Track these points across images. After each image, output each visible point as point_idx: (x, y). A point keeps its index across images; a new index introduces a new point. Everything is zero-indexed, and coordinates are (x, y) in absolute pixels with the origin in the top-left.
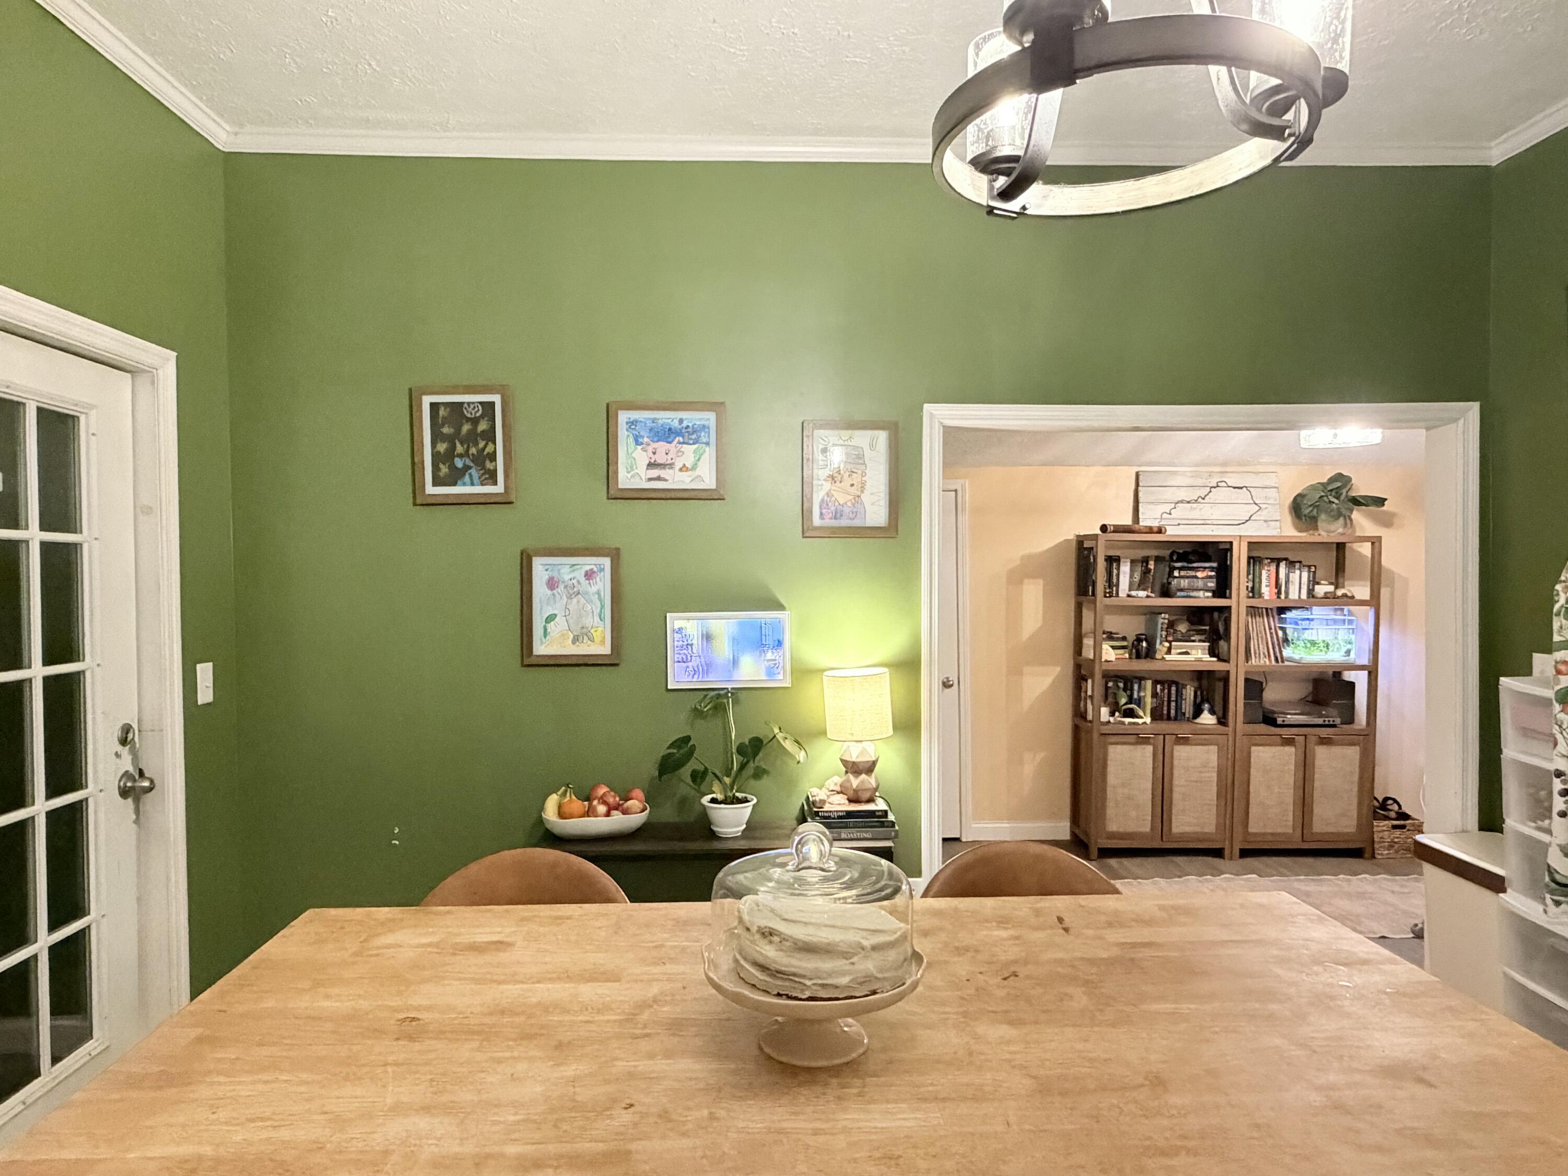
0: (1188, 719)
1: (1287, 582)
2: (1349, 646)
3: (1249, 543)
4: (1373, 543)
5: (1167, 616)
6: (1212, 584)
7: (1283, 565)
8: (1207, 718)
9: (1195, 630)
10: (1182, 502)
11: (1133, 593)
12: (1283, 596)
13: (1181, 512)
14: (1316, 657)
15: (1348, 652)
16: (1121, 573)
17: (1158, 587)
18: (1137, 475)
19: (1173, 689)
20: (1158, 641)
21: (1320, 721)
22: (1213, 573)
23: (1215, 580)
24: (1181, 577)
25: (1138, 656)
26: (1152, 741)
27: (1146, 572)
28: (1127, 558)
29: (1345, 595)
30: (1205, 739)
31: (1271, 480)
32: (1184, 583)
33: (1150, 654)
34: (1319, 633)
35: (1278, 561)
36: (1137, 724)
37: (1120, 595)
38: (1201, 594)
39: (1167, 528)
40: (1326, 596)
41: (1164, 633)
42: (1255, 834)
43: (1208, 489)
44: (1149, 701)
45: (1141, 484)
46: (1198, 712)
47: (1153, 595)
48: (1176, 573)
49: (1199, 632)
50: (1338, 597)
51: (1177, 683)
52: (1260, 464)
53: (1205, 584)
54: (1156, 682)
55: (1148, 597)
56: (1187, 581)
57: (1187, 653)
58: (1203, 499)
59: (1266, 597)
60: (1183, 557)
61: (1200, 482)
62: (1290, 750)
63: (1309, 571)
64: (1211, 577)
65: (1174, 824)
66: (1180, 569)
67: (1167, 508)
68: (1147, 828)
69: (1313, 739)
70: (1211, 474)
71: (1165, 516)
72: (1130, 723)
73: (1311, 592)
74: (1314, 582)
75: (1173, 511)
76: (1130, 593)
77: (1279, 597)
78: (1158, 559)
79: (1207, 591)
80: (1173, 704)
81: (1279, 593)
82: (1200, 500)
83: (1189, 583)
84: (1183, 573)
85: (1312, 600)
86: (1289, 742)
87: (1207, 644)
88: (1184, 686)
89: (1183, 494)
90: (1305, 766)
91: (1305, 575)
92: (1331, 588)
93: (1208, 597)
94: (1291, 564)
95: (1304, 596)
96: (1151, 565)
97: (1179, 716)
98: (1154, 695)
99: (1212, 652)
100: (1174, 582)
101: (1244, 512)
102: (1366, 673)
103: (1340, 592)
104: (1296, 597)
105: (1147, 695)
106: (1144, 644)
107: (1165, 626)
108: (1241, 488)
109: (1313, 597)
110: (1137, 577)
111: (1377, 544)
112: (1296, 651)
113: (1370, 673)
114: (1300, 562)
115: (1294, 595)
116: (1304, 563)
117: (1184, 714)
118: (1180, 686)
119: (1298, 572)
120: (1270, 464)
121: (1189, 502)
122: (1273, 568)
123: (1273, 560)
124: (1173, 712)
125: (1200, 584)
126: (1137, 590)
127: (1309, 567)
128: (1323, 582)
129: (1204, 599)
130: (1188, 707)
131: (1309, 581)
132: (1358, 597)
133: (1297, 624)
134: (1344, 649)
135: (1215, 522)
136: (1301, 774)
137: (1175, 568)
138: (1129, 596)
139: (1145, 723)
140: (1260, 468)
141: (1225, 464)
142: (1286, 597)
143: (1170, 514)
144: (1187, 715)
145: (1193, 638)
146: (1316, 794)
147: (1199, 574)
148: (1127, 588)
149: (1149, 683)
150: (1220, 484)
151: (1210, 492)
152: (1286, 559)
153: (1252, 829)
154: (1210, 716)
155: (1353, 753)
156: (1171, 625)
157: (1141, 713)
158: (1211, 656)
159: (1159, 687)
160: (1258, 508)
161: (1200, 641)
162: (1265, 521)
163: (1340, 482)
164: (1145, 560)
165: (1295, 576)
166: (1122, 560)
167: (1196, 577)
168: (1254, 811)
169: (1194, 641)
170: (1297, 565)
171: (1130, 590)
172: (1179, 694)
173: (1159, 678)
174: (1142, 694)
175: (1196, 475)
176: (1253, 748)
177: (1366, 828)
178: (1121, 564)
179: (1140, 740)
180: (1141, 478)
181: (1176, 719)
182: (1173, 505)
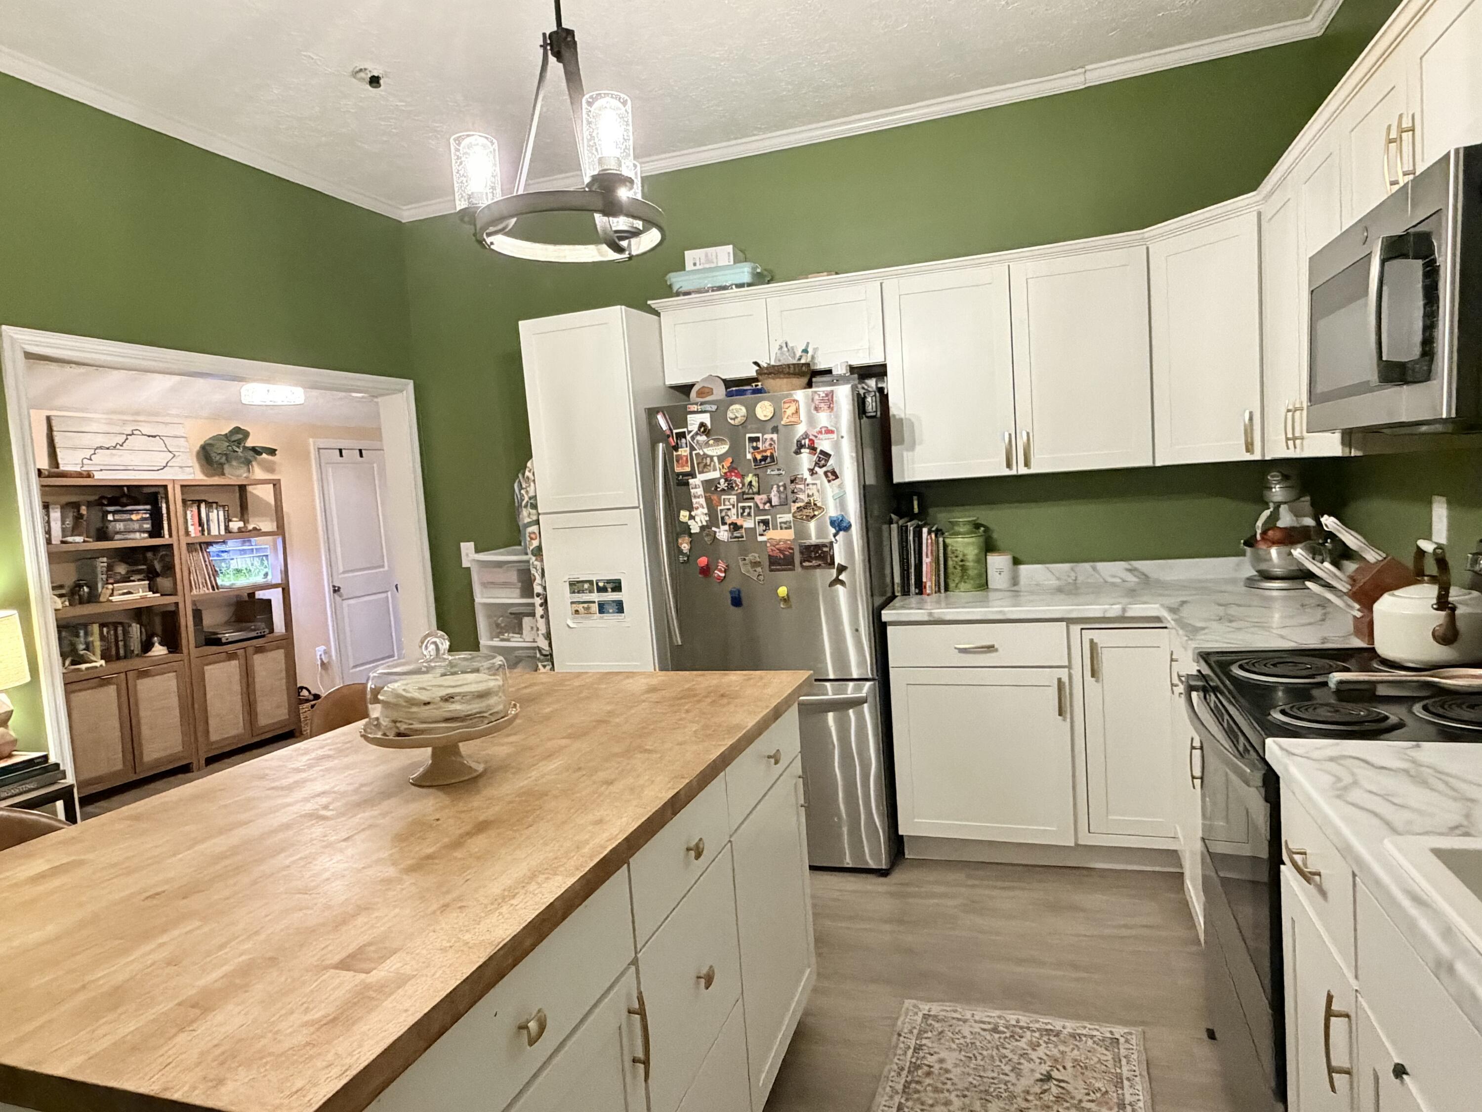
0: (137, 655)
1: (208, 521)
2: (266, 570)
3: (182, 486)
4: (274, 485)
5: (105, 559)
6: (147, 526)
7: (203, 506)
8: (159, 650)
9: (133, 571)
10: (101, 448)
11: (70, 539)
12: (206, 533)
13: (101, 458)
14: (242, 582)
15: (266, 575)
16: (51, 519)
17: (93, 532)
18: (49, 419)
19: (120, 629)
20: (100, 585)
21: (254, 634)
22: (148, 515)
23: (150, 522)
24: (115, 521)
25: (81, 602)
26: (114, 680)
27: (79, 517)
28: (55, 504)
29: (255, 529)
30: (164, 669)
31: (180, 431)
32: (120, 526)
33: (93, 598)
34: (239, 562)
35: (199, 502)
36: (96, 667)
37: (54, 542)
38: (137, 535)
39: (95, 473)
40: (240, 530)
41: (104, 576)
42: (217, 742)
43: (125, 437)
44: (98, 644)
45: (55, 429)
46: (147, 646)
47: (90, 540)
48: (110, 517)
49: (139, 572)
50: (250, 531)
51: (121, 623)
52: (168, 415)
53: (141, 526)
54: (102, 625)
55: (84, 541)
56: (122, 524)
57: (129, 593)
58: (121, 446)
59: (193, 535)
60: (113, 501)
61: (117, 429)
62: (235, 663)
63: (224, 511)
64: (145, 519)
65: (145, 753)
66: (114, 513)
67: (88, 453)
68: (119, 766)
69: (250, 651)
70: (125, 422)
71: (85, 461)
72: (87, 669)
73: (227, 528)
74: (228, 520)
75: (93, 457)
76: (64, 539)
77: (203, 534)
78: (89, 505)
79: (144, 532)
80: (121, 644)
81: (203, 530)
82: (118, 447)
83: (125, 526)
84: (117, 517)
85: (229, 535)
86: (231, 656)
87: (147, 582)
88: (130, 626)
89: (100, 440)
90: (248, 675)
91: (221, 513)
92: (241, 524)
93: (144, 538)
94: (209, 505)
95: (223, 532)
96: (84, 510)
97: (129, 654)
98: (102, 638)
99: (152, 588)
100: (111, 526)
101: (161, 458)
102: (280, 590)
103: (250, 527)
104: (217, 533)
105: (95, 639)
106: (86, 589)
107: (105, 569)
108: (155, 437)
109: (230, 532)
110: (69, 522)
111: (277, 486)
112: (226, 579)
113: (283, 589)
114: (216, 503)
115: (214, 531)
116: (220, 504)
117: (133, 651)
118: (126, 626)
119: (215, 511)
120: (177, 416)
121: (108, 449)
122: (195, 509)
123: (194, 501)
124: (122, 652)
125: (136, 526)
126: (72, 536)
127: (224, 506)
128: (234, 519)
129: (141, 539)
130: (135, 644)
131: (225, 519)
132: (264, 529)
133: (218, 556)
134: (263, 573)
135: (136, 468)
136: (245, 680)
137: (110, 512)
138: (63, 542)
139: (101, 666)
140: (167, 419)
141: (137, 413)
142: (209, 533)
143: (91, 459)
144: (136, 652)
145: (132, 578)
146: (258, 694)
147: (134, 517)
148: (60, 534)
149: (96, 628)
150: (135, 432)
151: (127, 439)
152: (205, 501)
153: (214, 737)
154: (161, 647)
155: (279, 655)
156: (110, 568)
157: (93, 658)
158: (154, 593)
159: (105, 630)
160: (171, 455)
161: (139, 580)
162: (181, 467)
163: (238, 436)
164: (76, 506)
165: (213, 515)
166: (51, 507)
167: (131, 520)
168: (212, 722)
169: (134, 581)
170: (214, 505)
171: (64, 536)
172: (126, 633)
173: (106, 621)
174: (91, 639)
175: (110, 423)
176: (206, 668)
177: (294, 711)
178: (51, 510)
179: (102, 681)
180: (54, 423)
181: (125, 657)
182: (93, 451)
